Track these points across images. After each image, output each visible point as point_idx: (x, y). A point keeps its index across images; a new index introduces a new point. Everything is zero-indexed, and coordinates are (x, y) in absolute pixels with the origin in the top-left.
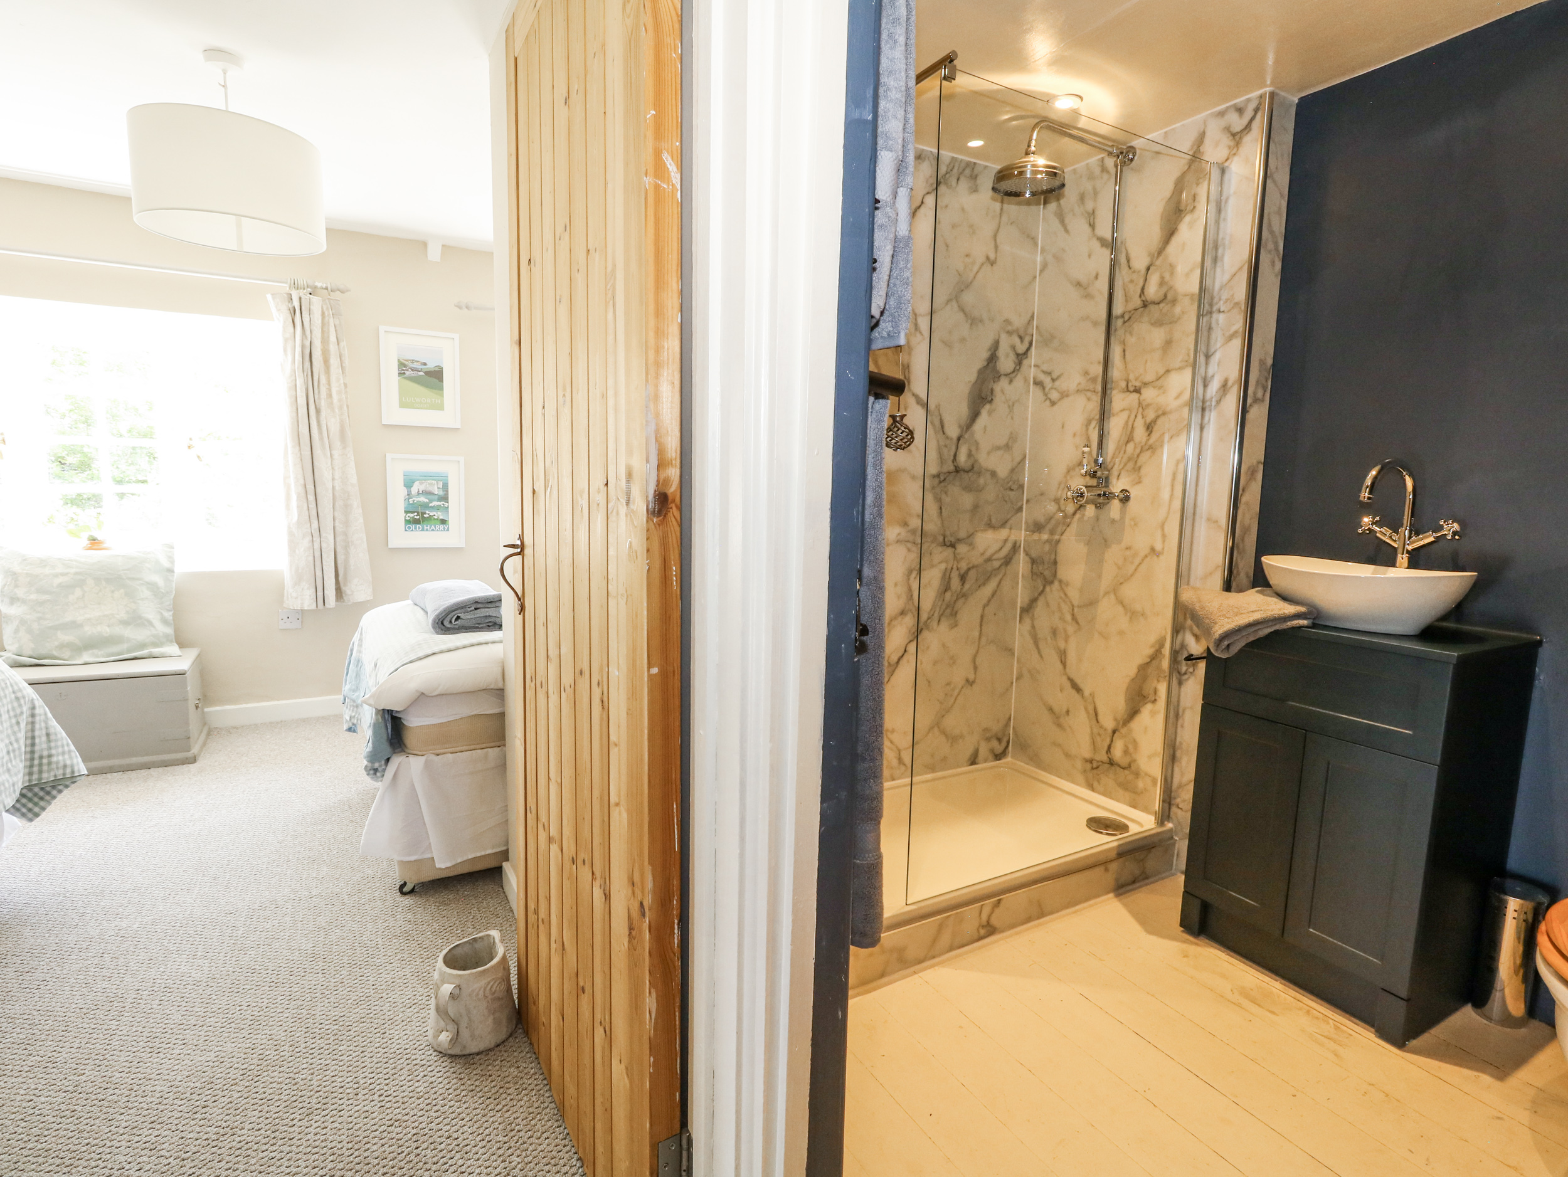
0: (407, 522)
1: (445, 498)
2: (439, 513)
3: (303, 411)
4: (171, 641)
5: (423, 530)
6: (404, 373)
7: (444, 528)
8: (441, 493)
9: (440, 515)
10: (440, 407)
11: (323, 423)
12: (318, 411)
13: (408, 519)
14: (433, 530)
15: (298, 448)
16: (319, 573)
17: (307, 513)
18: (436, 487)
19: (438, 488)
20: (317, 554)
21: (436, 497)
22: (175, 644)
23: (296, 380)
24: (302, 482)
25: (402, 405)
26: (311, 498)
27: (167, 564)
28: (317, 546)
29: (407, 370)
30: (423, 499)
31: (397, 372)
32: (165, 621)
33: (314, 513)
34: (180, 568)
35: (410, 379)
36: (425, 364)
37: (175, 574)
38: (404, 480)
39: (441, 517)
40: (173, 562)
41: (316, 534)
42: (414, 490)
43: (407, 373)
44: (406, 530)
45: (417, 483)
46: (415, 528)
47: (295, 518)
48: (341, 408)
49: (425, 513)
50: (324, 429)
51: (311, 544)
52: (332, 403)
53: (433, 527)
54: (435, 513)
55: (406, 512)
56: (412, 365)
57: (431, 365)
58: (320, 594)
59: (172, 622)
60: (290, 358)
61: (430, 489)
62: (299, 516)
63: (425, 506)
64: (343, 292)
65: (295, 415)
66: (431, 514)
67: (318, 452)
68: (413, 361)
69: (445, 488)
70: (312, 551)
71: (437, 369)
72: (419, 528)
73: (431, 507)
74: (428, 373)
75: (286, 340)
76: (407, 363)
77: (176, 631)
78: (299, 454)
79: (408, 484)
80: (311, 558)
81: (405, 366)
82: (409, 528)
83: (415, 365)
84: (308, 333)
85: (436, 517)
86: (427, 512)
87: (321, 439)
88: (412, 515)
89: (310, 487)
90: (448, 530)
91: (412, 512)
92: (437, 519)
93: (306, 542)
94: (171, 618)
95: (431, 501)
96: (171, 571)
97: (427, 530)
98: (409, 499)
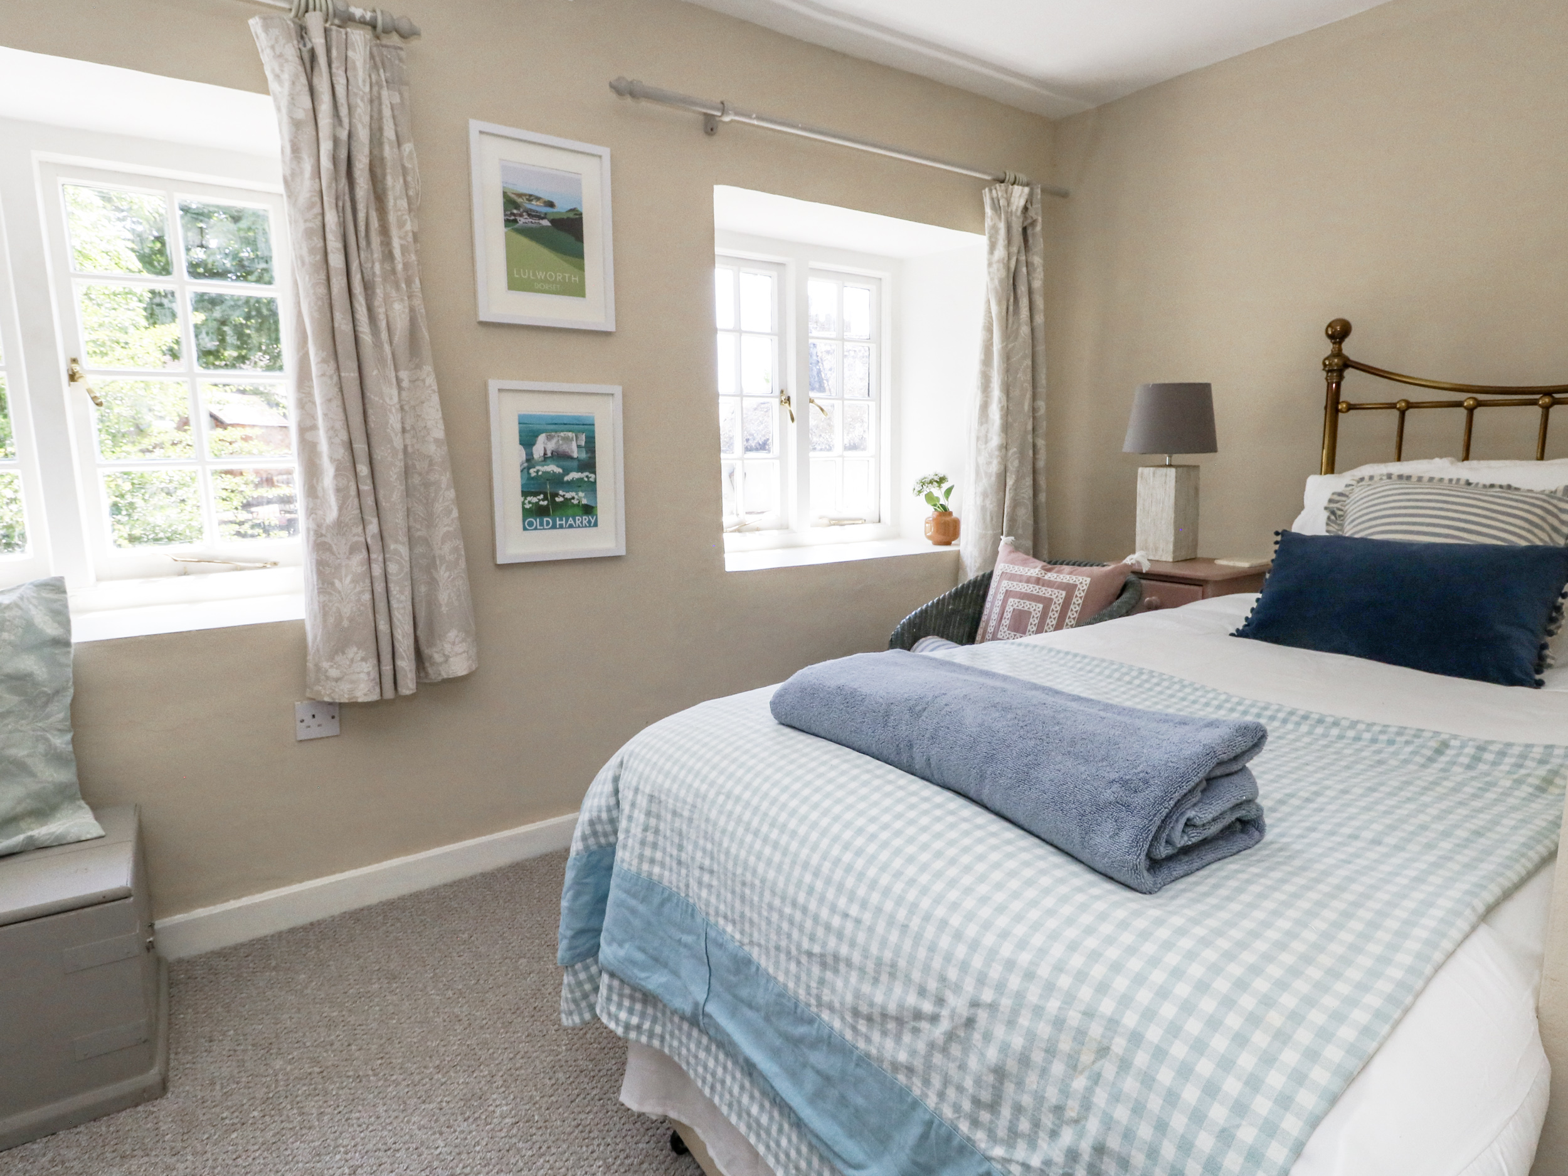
0: (527, 513)
1: (589, 465)
2: (581, 494)
3: (338, 283)
4: (72, 798)
5: (554, 527)
6: (515, 221)
7: (589, 522)
8: (584, 455)
9: (581, 497)
10: (579, 290)
11: (380, 311)
12: (368, 287)
13: (528, 506)
14: (571, 526)
15: (332, 364)
16: (383, 626)
17: (356, 501)
18: (574, 445)
19: (579, 447)
20: (379, 588)
21: (575, 464)
22: (82, 803)
23: (323, 214)
24: (345, 437)
25: (515, 284)
26: (363, 470)
27: (51, 630)
28: (377, 570)
29: (521, 215)
30: (553, 468)
31: (500, 217)
32: (55, 758)
33: (369, 501)
34: (83, 631)
35: (526, 232)
36: (551, 204)
37: (72, 650)
38: (520, 432)
39: (584, 501)
40: (66, 624)
41: (375, 547)
42: (538, 451)
43: (522, 221)
44: (525, 529)
45: (542, 438)
46: (541, 524)
47: (332, 514)
48: (409, 282)
49: (557, 495)
50: (383, 325)
51: (365, 567)
52: (394, 271)
53: (571, 521)
54: (573, 494)
55: (525, 494)
56: (528, 206)
57: (562, 207)
58: (387, 668)
59: (73, 756)
60: (308, 167)
61: (564, 448)
62: (340, 509)
63: (557, 481)
64: (403, 36)
65: (322, 290)
66: (568, 495)
67: (372, 373)
68: (530, 198)
69: (590, 446)
70: (368, 581)
71: (571, 215)
72: (548, 523)
73: (568, 482)
74: (558, 223)
75: (296, 124)
76: (519, 200)
77: (81, 774)
78: (335, 378)
79: (527, 440)
80: (367, 596)
81: (517, 206)
82: (531, 524)
83: (535, 206)
84: (344, 111)
85: (575, 502)
86: (561, 493)
87: (378, 344)
88: (534, 500)
89: (360, 447)
90: (596, 525)
91: (535, 494)
92: (578, 505)
93: (356, 562)
94: (70, 748)
95: (567, 471)
96: (62, 643)
97: (561, 527)
98: (529, 468)
